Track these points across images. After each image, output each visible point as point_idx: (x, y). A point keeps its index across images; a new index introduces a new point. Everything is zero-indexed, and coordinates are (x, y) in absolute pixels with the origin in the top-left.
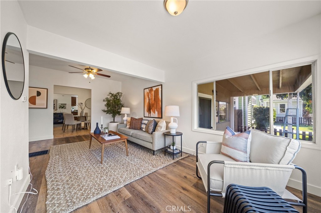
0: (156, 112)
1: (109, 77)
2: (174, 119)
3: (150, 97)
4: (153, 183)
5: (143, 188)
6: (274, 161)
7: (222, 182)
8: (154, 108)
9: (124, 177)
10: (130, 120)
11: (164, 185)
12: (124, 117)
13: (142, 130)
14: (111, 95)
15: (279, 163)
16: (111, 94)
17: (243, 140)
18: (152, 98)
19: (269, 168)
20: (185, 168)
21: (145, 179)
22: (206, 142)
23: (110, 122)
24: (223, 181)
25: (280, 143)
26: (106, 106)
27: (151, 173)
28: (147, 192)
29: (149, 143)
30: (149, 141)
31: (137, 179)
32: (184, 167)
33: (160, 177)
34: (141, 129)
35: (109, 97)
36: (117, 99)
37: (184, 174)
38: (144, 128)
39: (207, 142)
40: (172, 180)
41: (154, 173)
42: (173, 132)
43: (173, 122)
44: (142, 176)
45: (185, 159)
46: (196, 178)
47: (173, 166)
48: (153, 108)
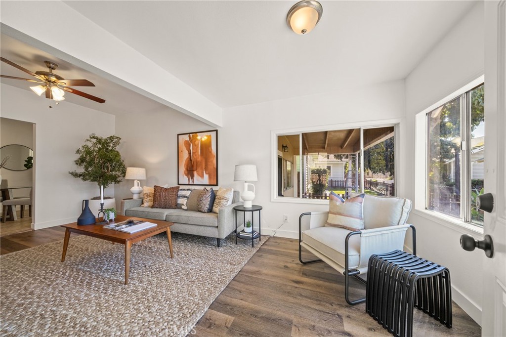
0: (206, 176)
1: (102, 101)
2: (248, 186)
3: (191, 148)
4: (252, 288)
5: (241, 299)
6: (394, 222)
7: (358, 256)
8: (202, 169)
9: (197, 294)
10: (153, 192)
11: (269, 286)
12: (134, 186)
13: (181, 208)
14: (94, 140)
15: (398, 224)
16: (94, 137)
17: (358, 205)
18: (197, 151)
19: (394, 231)
20: (276, 255)
21: (234, 285)
22: (310, 214)
23: (92, 199)
24: (360, 255)
25: (396, 204)
26: (77, 164)
27: (236, 274)
28: (253, 303)
29: (210, 228)
30: (211, 225)
31: (223, 289)
32: (274, 254)
33: (253, 276)
34: (178, 206)
35: (90, 144)
36: (107, 149)
37: (282, 264)
38: (185, 204)
39: (312, 213)
40: (273, 276)
41: (240, 273)
42: (248, 205)
43: (248, 190)
44: (228, 283)
45: (267, 243)
46: (299, 265)
47: (259, 256)
48: (199, 169)
